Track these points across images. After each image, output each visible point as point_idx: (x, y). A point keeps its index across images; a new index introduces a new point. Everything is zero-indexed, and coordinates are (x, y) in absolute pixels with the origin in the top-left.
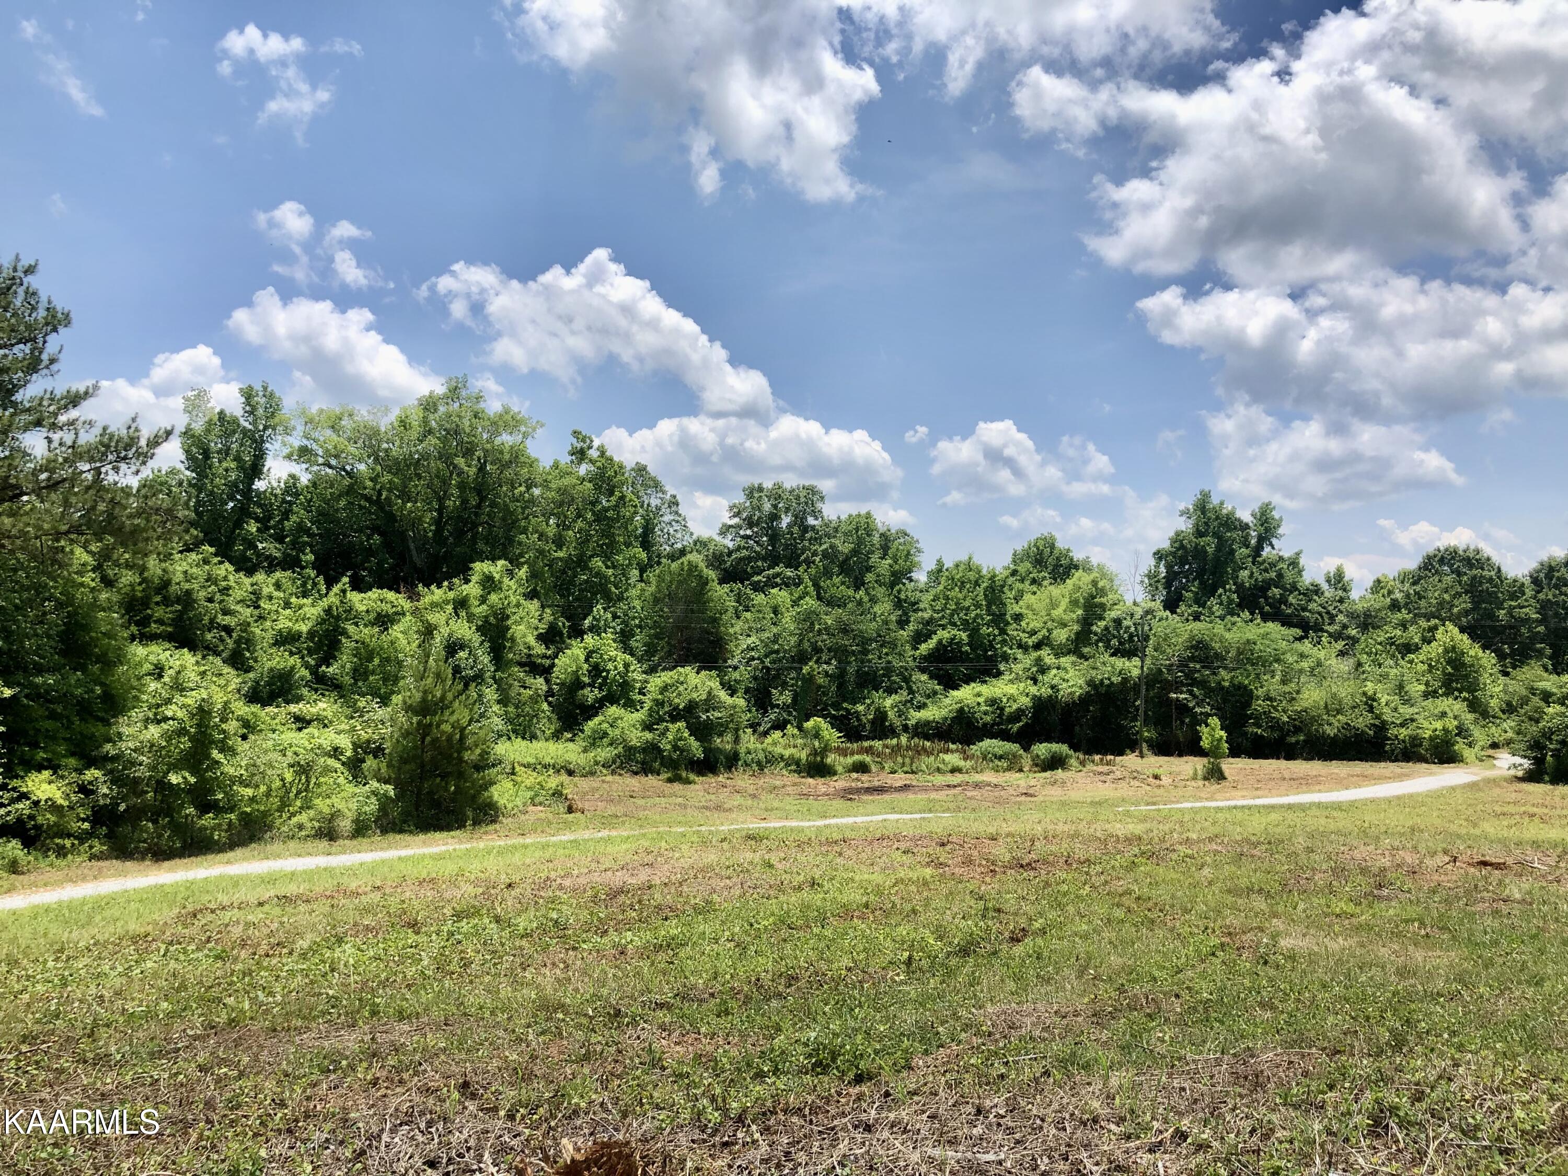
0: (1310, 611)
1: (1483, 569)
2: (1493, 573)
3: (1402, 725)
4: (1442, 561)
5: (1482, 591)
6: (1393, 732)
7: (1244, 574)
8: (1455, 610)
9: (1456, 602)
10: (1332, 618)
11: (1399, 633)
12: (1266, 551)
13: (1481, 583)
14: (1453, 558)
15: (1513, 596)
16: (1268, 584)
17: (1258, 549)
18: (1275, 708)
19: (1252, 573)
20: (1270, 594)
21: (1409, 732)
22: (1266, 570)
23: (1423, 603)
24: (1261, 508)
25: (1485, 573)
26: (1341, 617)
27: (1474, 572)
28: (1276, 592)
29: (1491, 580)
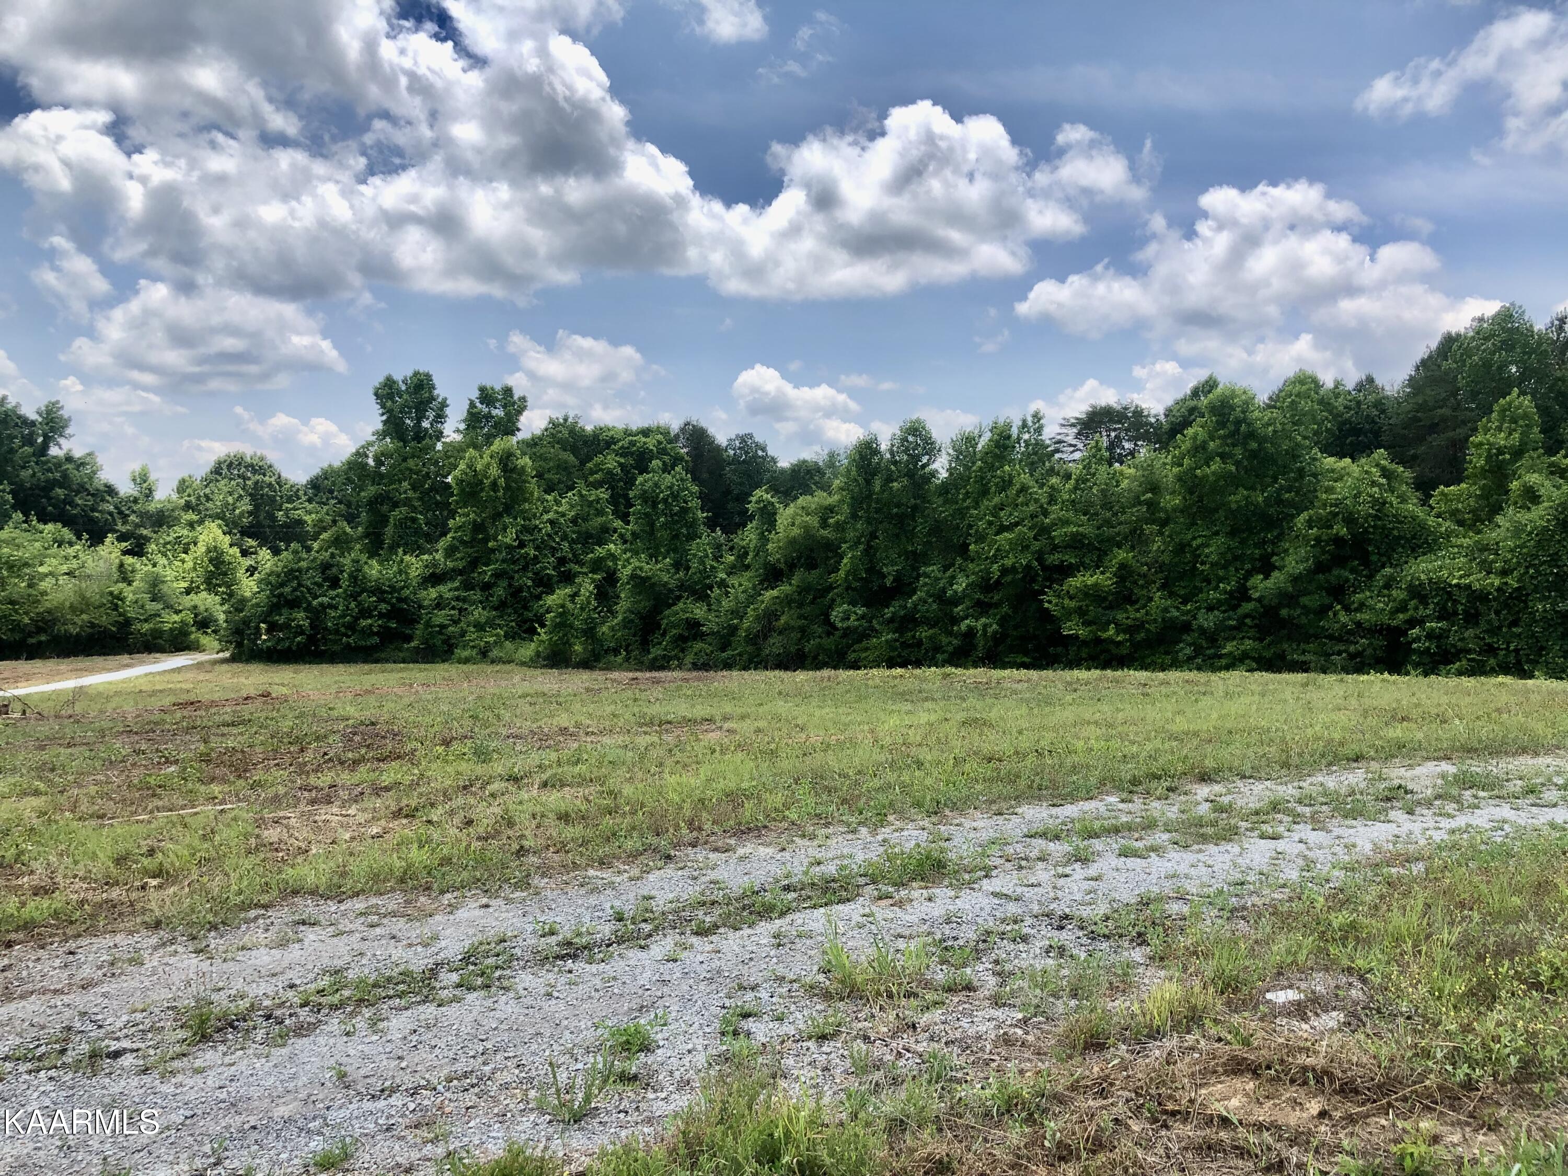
0: (100, 512)
1: (264, 475)
2: (273, 479)
3: (146, 620)
4: (230, 466)
5: (262, 495)
6: (137, 626)
7: (25, 474)
8: (237, 512)
9: (238, 504)
10: (124, 517)
11: (185, 532)
12: (54, 451)
13: (262, 488)
14: (240, 464)
15: (290, 500)
16: (54, 483)
17: (45, 447)
18: (16, 611)
19: (34, 473)
20: (53, 494)
21: (151, 625)
22: (49, 470)
23: (209, 505)
24: (47, 407)
25: (267, 478)
26: (133, 518)
27: (258, 477)
28: (60, 492)
29: (270, 485)
